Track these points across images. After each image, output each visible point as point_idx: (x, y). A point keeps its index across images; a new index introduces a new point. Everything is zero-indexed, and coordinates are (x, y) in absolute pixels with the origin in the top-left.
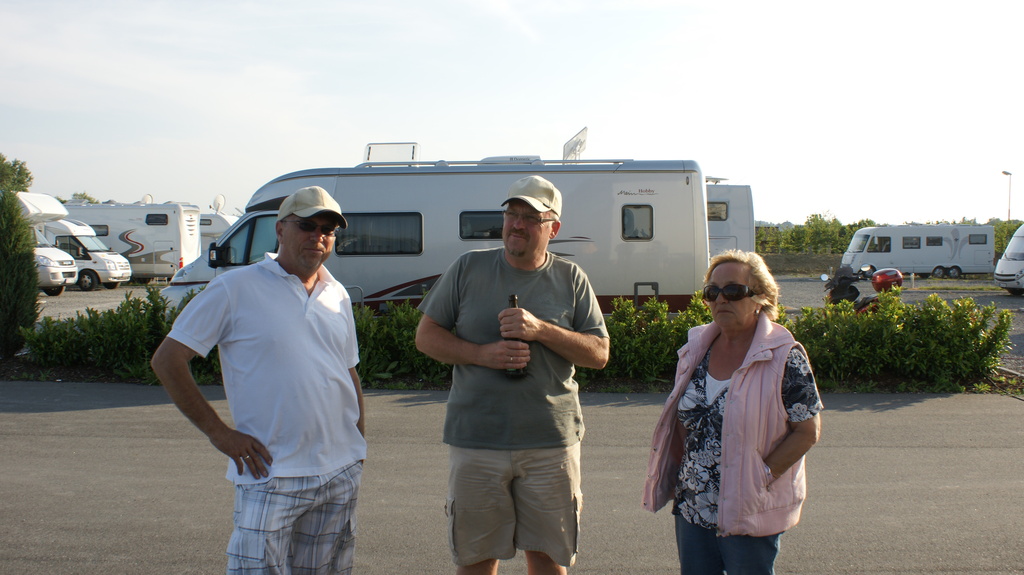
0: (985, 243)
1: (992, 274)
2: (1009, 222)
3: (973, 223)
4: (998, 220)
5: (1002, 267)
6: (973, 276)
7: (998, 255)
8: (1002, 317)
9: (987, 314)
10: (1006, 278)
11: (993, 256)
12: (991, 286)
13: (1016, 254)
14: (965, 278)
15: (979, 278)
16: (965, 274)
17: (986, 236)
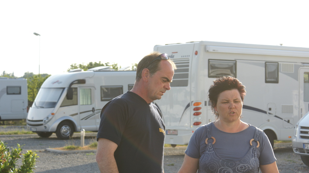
0: (20, 93)
1: (25, 120)
2: (39, 75)
3: (12, 77)
4: (32, 74)
5: (32, 114)
6: (11, 122)
7: (30, 104)
8: (28, 156)
9: (15, 156)
10: (36, 123)
11: (26, 104)
12: (24, 131)
13: (43, 103)
14: (4, 124)
15: (15, 124)
16: (4, 120)
17: (20, 88)
